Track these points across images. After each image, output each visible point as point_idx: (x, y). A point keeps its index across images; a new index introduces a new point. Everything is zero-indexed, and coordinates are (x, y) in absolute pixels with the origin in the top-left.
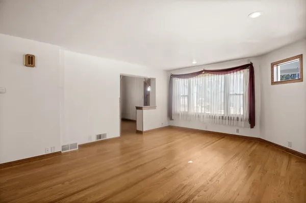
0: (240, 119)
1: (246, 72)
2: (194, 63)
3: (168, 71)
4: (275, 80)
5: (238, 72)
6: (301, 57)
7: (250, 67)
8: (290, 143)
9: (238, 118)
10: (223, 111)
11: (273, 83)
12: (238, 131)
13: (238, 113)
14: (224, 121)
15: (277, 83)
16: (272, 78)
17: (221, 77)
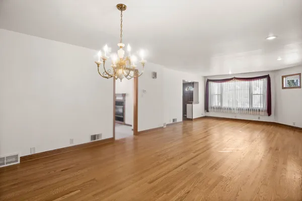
0: (261, 111)
1: (265, 80)
2: (230, 73)
3: (205, 77)
4: (284, 86)
5: (260, 80)
6: (300, 74)
7: (268, 77)
8: (294, 123)
9: (259, 110)
10: (248, 105)
11: (283, 88)
12: (259, 118)
13: (259, 107)
14: (250, 112)
15: (285, 88)
16: (283, 85)
17: (247, 83)
